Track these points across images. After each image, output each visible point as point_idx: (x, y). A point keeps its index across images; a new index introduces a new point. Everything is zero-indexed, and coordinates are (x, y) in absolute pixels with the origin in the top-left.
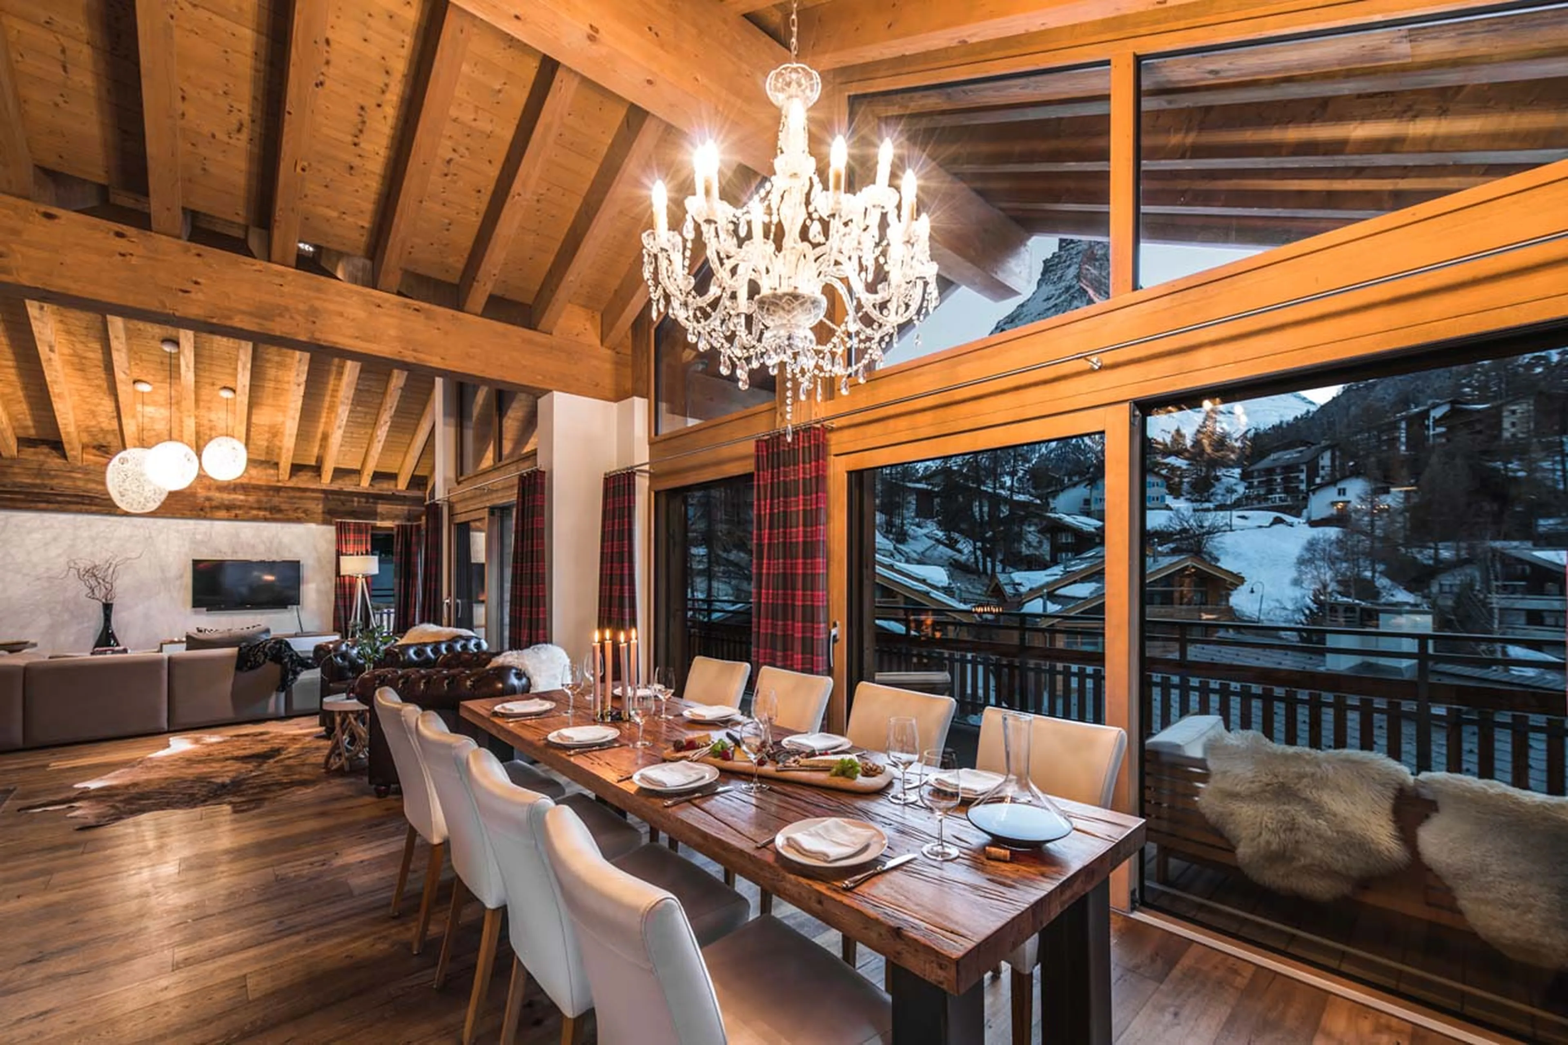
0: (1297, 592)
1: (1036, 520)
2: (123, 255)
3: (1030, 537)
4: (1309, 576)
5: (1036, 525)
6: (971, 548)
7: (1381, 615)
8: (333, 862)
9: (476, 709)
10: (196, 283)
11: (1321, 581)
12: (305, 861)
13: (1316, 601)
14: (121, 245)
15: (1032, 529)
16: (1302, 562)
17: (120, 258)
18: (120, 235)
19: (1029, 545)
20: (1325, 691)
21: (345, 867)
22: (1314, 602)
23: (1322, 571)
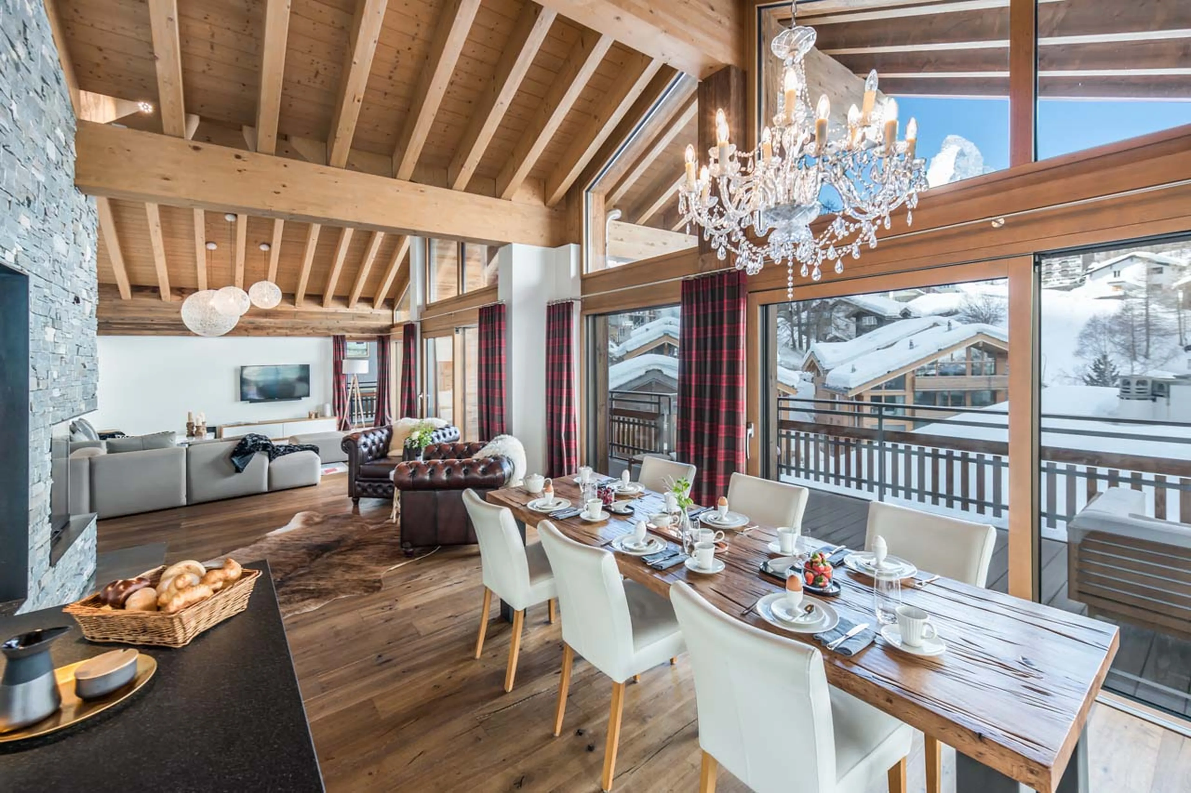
0: (1079, 362)
1: (844, 307)
2: (240, 171)
3: (839, 322)
4: (1090, 348)
5: (844, 311)
6: (789, 332)
7: (1173, 388)
8: (397, 606)
9: (497, 497)
10: (284, 186)
11: (1101, 353)
12: (377, 606)
13: (1096, 368)
14: (239, 164)
15: (841, 315)
16: (1085, 336)
17: (238, 173)
18: (238, 157)
19: (837, 328)
20: (1169, 474)
21: (406, 612)
22: (1095, 370)
23: (1102, 344)
